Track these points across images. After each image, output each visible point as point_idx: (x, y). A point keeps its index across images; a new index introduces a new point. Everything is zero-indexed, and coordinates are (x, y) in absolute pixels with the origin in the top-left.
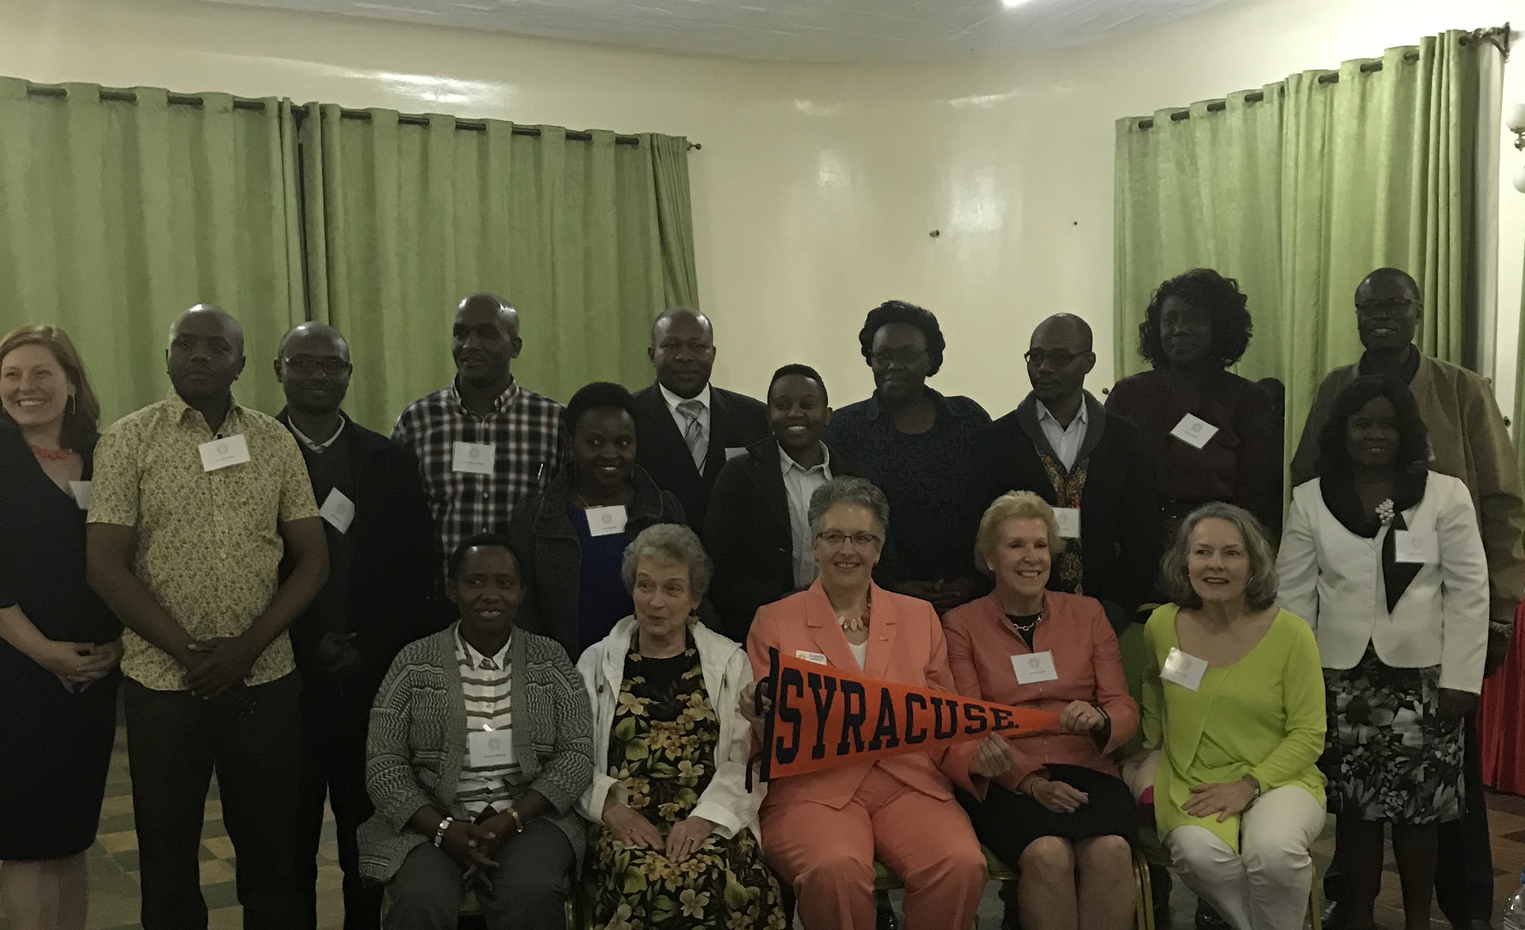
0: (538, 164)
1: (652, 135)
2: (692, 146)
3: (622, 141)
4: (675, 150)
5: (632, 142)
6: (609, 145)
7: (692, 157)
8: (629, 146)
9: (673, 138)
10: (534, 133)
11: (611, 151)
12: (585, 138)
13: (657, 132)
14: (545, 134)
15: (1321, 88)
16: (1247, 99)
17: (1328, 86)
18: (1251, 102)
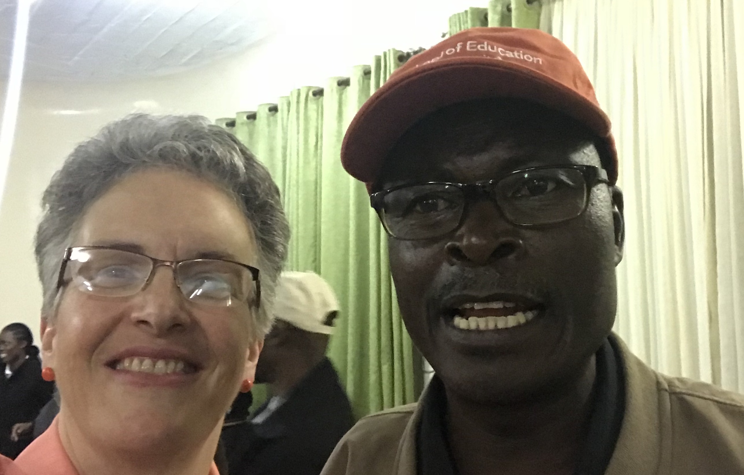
15: (315, 100)
16: (270, 110)
17: (319, 98)
18: (273, 112)
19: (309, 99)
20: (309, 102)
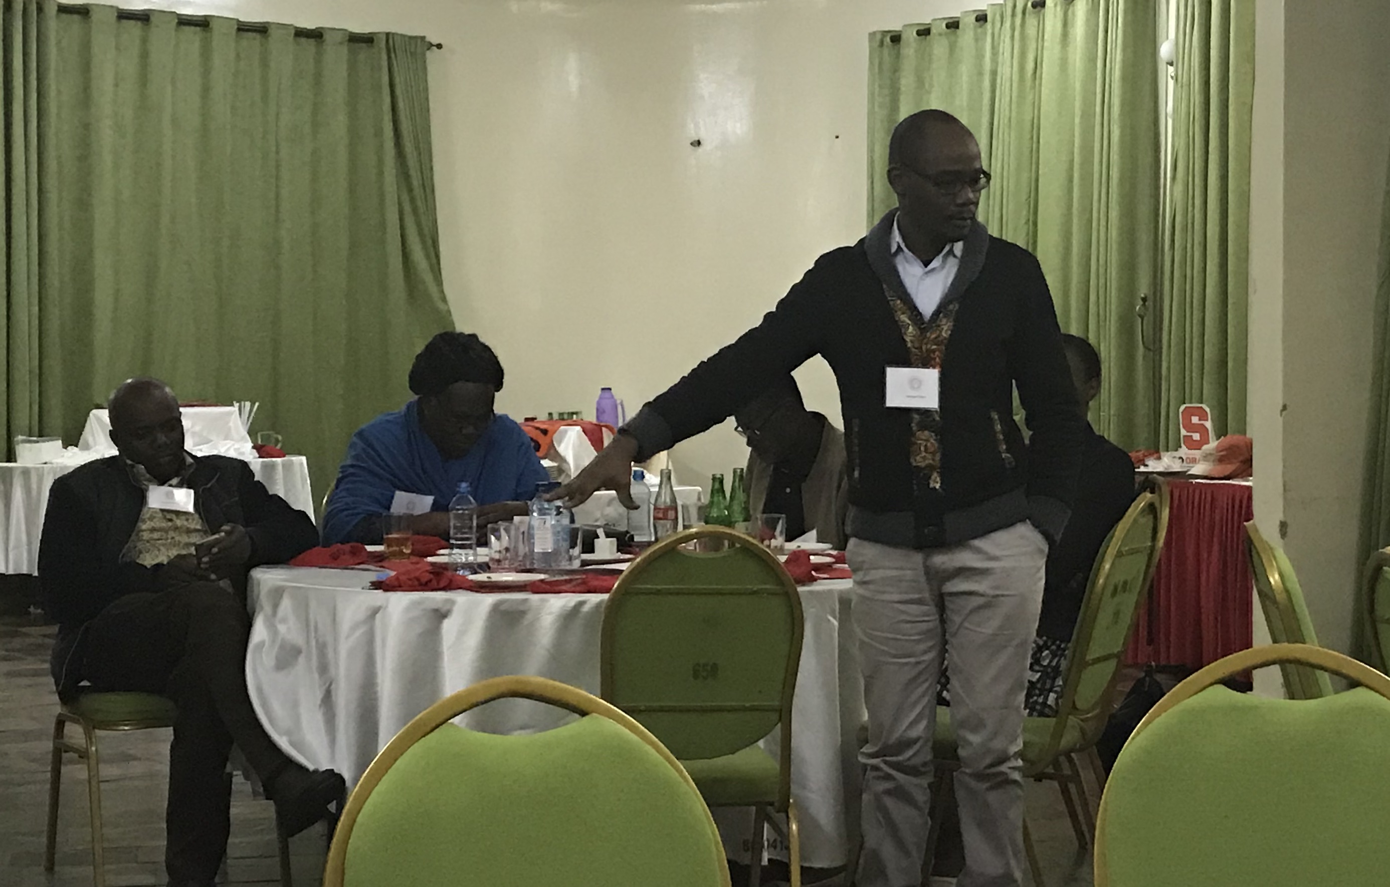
0: (265, 63)
1: (388, 34)
2: (431, 45)
3: (355, 39)
4: (413, 50)
5: (368, 40)
6: (341, 43)
7: (432, 56)
8: (364, 45)
9: (411, 38)
10: (262, 29)
11: (344, 50)
12: (317, 35)
13: (393, 31)
14: (272, 31)
15: (1034, 13)
16: (978, 19)
17: (1040, 11)
18: (982, 22)
19: (1027, 11)
20: (1027, 15)
